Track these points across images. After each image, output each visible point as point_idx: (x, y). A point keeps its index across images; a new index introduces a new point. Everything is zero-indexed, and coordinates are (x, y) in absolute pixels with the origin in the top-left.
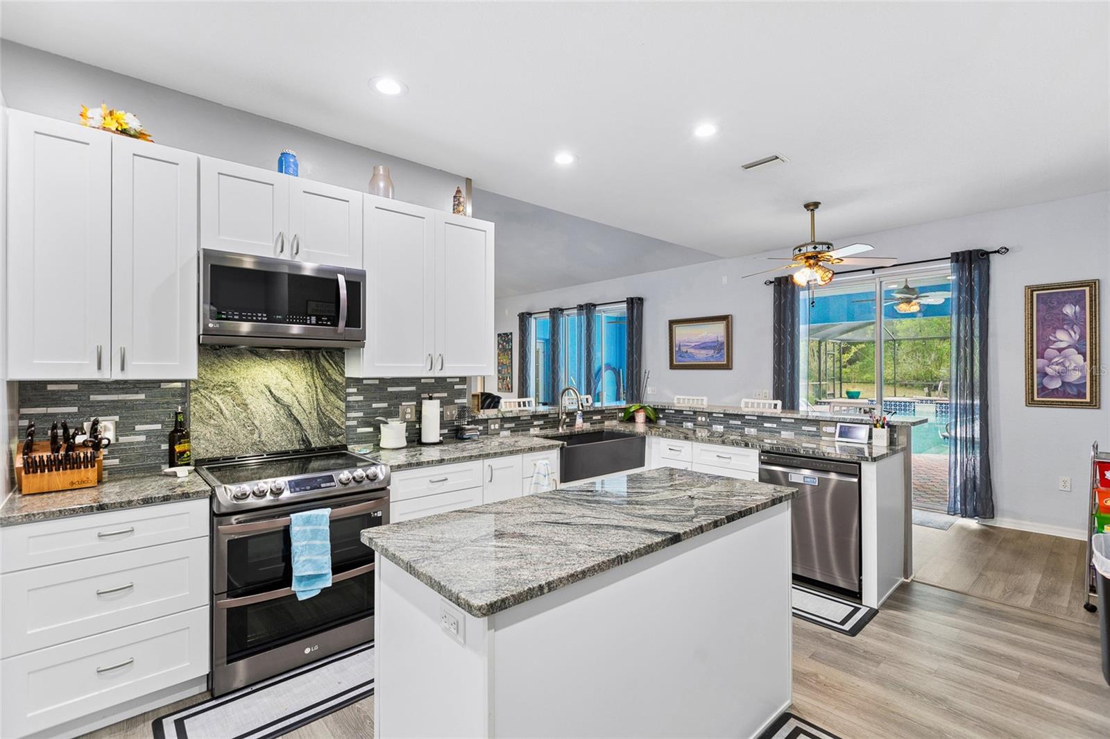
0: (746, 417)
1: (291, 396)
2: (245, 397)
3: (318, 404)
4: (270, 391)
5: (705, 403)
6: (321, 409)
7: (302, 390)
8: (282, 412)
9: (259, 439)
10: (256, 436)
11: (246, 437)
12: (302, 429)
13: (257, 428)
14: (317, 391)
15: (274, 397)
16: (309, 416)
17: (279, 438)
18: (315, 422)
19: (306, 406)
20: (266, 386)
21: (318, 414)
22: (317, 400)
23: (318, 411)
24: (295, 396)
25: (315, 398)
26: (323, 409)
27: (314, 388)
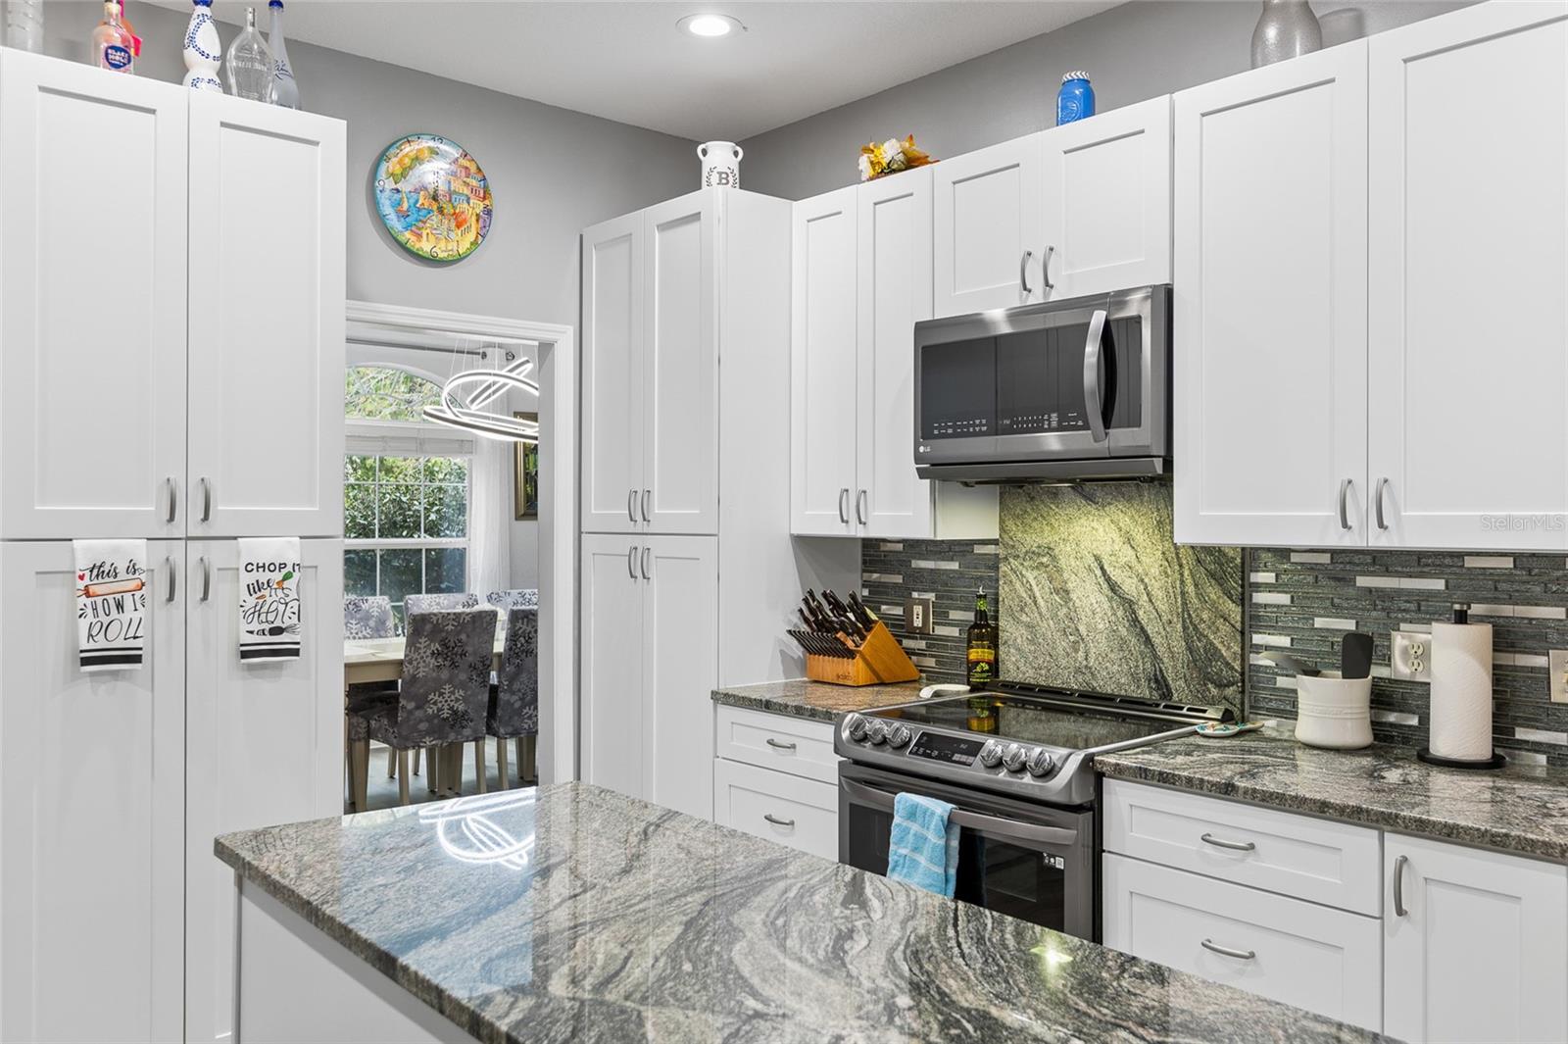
1: (1135, 580)
2: (1066, 575)
3: (1184, 604)
4: (1102, 568)
6: (1189, 615)
7: (1155, 571)
8: (1120, 613)
9: (1085, 663)
10: (1081, 654)
11: (1068, 655)
12: (1155, 657)
13: (1083, 640)
14: (1182, 575)
15: (1108, 580)
16: (1168, 629)
17: (1116, 667)
18: (1179, 646)
19: (1163, 607)
20: (1097, 558)
21: (1185, 628)
22: (1183, 593)
23: (1184, 621)
24: (1142, 581)
25: (1179, 590)
26: (1193, 616)
27: (1177, 567)
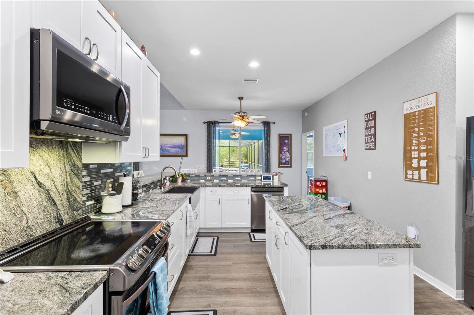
0: (228, 176)
1: (50, 181)
2: (15, 185)
3: (67, 186)
4: (35, 178)
5: (196, 171)
6: (69, 190)
7: (57, 176)
8: (43, 196)
9: (26, 225)
10: (24, 223)
11: (16, 225)
12: (58, 209)
13: (25, 214)
14: (66, 176)
15: (38, 182)
16: (62, 197)
17: (42, 220)
18: (65, 202)
19: (60, 189)
20: (33, 173)
21: (67, 195)
22: (67, 182)
23: (67, 192)
24: (53, 180)
25: (65, 181)
26: (70, 190)
27: (65, 173)
